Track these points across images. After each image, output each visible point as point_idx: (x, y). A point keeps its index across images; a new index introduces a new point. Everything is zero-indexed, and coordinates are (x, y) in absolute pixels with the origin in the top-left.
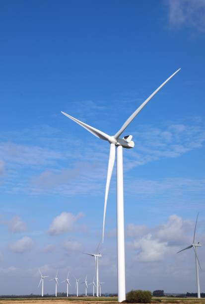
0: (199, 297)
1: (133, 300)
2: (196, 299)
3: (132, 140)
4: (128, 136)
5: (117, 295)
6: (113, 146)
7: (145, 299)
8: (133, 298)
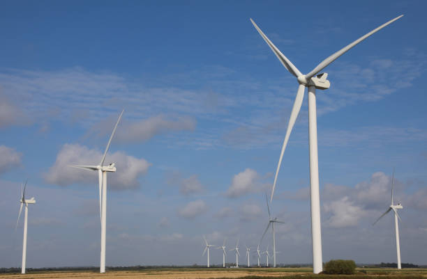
0: (400, 267)
1: (333, 270)
2: (396, 269)
3: (327, 79)
4: (322, 75)
5: (312, 266)
6: (302, 88)
7: (348, 270)
8: (333, 268)
